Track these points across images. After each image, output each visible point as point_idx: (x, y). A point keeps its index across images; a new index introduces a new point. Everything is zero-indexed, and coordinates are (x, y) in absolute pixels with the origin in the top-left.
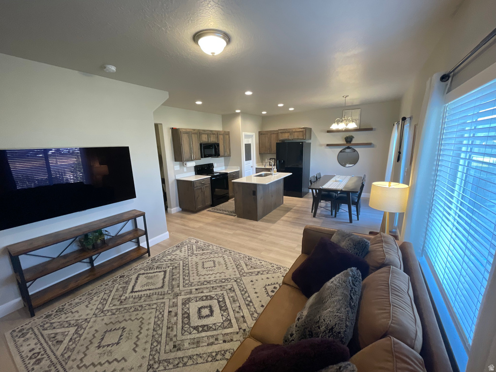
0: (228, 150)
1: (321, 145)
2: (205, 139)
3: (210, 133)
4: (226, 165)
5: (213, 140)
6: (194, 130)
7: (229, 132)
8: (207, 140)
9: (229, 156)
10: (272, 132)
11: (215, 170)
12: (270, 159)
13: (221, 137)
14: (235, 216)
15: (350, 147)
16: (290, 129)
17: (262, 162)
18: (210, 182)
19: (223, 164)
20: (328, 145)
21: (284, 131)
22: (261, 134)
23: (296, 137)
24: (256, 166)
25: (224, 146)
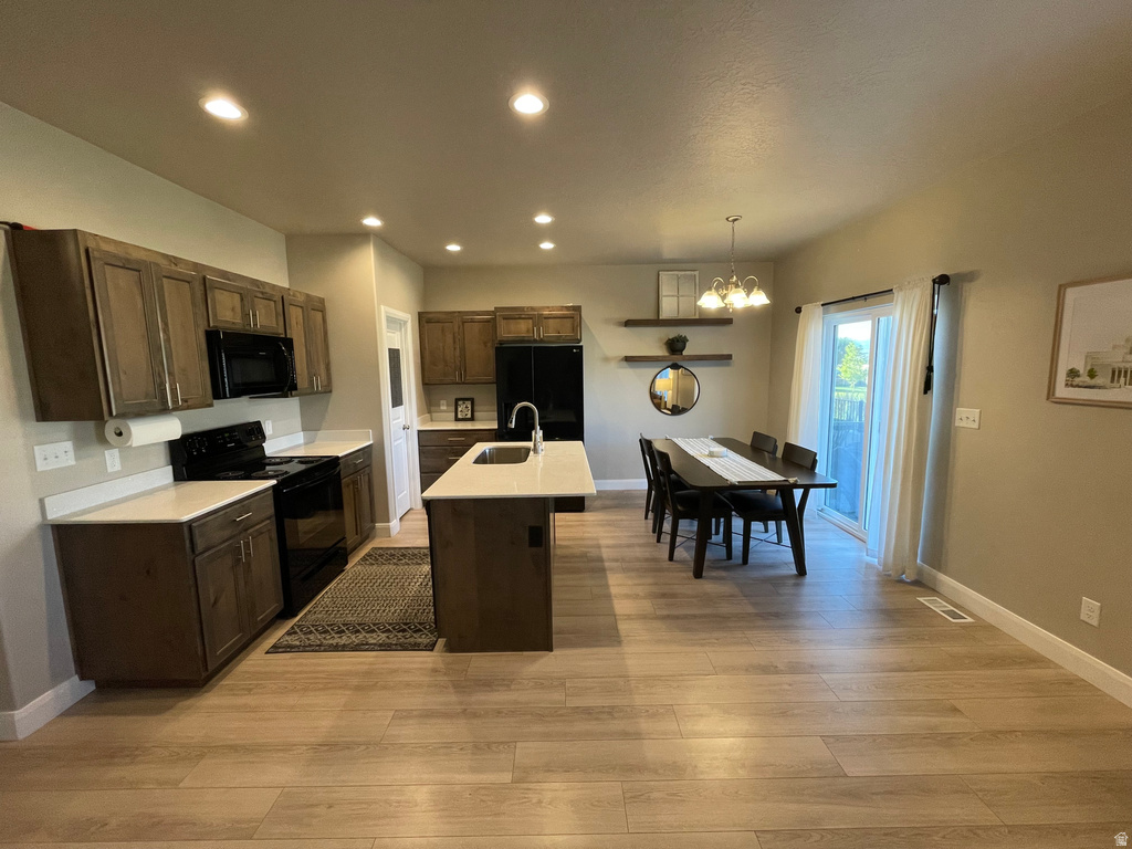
0: (322, 367)
1: (606, 359)
2: (227, 313)
3: (251, 292)
4: (310, 426)
5: (264, 321)
6: (175, 260)
7: (322, 301)
8: (238, 320)
9: (328, 390)
10: (464, 319)
11: (271, 448)
12: (457, 400)
13: (295, 315)
14: (431, 647)
15: (680, 363)
16: (532, 309)
17: (429, 412)
18: (271, 511)
19: (297, 422)
20: (628, 359)
21: (514, 314)
22: (425, 321)
23: (550, 334)
24: (417, 425)
25: (308, 353)
